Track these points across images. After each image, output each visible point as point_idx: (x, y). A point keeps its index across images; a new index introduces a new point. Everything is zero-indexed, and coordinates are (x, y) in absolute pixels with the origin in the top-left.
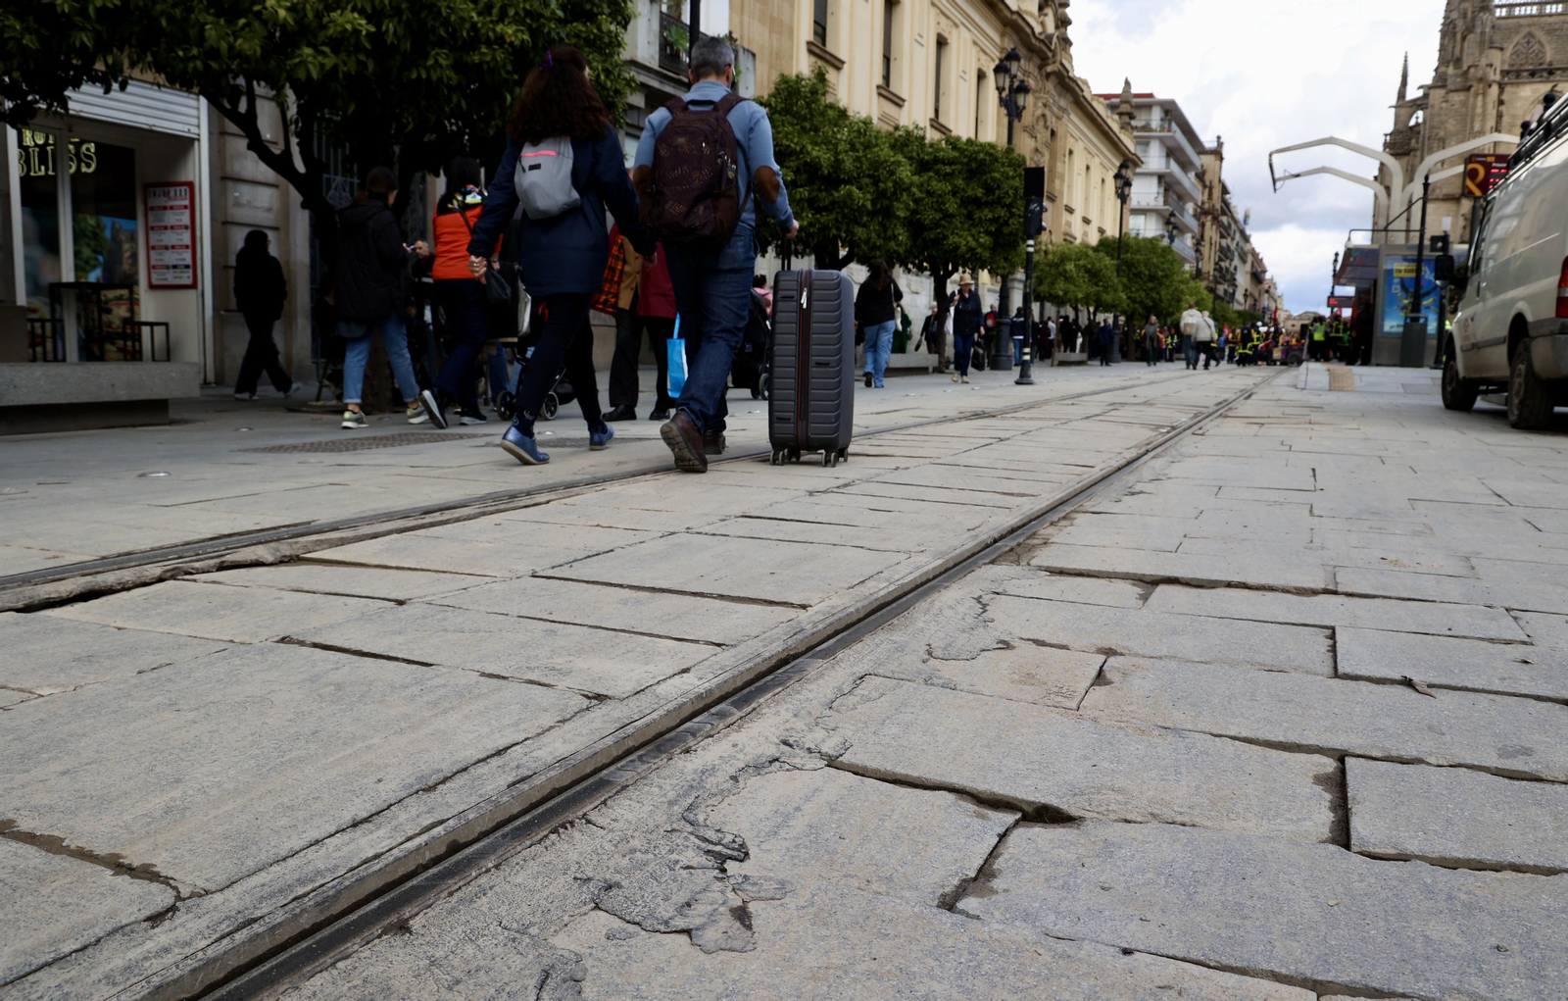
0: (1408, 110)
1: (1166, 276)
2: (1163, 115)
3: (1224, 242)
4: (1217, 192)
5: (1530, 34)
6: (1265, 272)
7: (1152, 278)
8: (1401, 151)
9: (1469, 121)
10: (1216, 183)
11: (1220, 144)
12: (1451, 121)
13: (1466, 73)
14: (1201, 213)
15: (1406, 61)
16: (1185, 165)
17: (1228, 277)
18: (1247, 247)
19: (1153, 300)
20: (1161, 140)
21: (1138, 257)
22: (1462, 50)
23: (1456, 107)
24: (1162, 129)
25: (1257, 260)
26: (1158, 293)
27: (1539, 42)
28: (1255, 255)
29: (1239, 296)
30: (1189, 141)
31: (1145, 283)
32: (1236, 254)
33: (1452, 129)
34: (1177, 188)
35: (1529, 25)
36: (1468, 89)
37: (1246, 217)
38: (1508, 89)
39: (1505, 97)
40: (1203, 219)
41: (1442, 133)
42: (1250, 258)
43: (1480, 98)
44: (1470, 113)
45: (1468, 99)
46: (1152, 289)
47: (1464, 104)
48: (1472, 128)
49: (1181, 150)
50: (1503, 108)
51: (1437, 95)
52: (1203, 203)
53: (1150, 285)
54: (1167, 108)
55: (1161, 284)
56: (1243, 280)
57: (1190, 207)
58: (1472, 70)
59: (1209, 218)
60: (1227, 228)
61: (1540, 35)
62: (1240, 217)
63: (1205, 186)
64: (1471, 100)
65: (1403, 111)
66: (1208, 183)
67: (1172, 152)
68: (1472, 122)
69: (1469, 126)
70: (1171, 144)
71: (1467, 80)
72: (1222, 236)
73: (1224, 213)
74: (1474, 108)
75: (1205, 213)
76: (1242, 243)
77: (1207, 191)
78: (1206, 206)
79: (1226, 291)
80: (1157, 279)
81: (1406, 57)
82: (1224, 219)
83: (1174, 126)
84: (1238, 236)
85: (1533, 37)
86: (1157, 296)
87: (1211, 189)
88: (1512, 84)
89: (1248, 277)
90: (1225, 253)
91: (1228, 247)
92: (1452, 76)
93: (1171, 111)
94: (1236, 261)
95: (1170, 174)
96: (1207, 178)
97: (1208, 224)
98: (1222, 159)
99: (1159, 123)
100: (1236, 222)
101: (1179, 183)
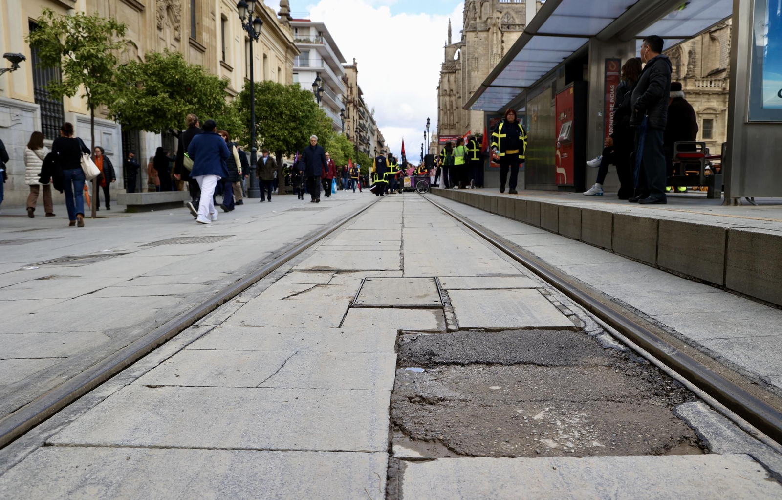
0: (453, 49)
1: (307, 117)
2: (317, 34)
3: (361, 121)
4: (355, 91)
5: (507, 13)
6: (384, 141)
7: (294, 118)
8: (451, 71)
9: (490, 48)
10: (354, 85)
11: (355, 64)
12: (480, 48)
13: (486, 22)
14: (347, 101)
15: (450, 23)
16: (335, 70)
17: (366, 142)
18: (374, 128)
19: (296, 139)
20: (317, 48)
21: (278, 98)
22: (481, 12)
23: (482, 40)
24: (317, 41)
25: (380, 136)
26: (300, 132)
27: (513, 17)
28: (379, 132)
29: (372, 153)
30: (335, 53)
31: (287, 122)
32: (369, 130)
33: (481, 52)
34: (330, 82)
35: (507, 8)
36: (488, 30)
37: (373, 111)
38: (505, 34)
39: (504, 39)
40: (348, 105)
41: (476, 55)
42: (376, 133)
43: (495, 35)
44: (490, 44)
45: (488, 36)
46: (294, 129)
47: (487, 38)
48: (492, 51)
49: (331, 58)
50: (504, 44)
51: (471, 36)
52: (348, 96)
53: (292, 124)
54: (321, 30)
55: (303, 124)
56: (373, 144)
57: (340, 96)
58: (489, 20)
59: (352, 105)
60: (363, 114)
61: (513, 13)
62: (370, 111)
63: (348, 87)
64: (490, 36)
65: (450, 50)
66: (350, 85)
67: (325, 59)
68: (492, 49)
69: (490, 51)
70: (324, 53)
71: (486, 25)
72: (360, 118)
73: (360, 105)
74: (492, 41)
75: (350, 102)
76: (371, 124)
77: (349, 89)
78: (350, 98)
79: (364, 150)
80: (299, 119)
81: (450, 21)
82: (361, 108)
83: (325, 41)
84: (369, 120)
85: (510, 14)
86: (300, 135)
87: (351, 88)
88: (507, 31)
89: (376, 143)
90: (361, 128)
91: (364, 125)
92: (479, 23)
93: (322, 31)
94: (369, 134)
95: (324, 71)
96: (349, 82)
97: (351, 108)
98: (357, 72)
99: (315, 38)
100: (367, 112)
101: (331, 79)
